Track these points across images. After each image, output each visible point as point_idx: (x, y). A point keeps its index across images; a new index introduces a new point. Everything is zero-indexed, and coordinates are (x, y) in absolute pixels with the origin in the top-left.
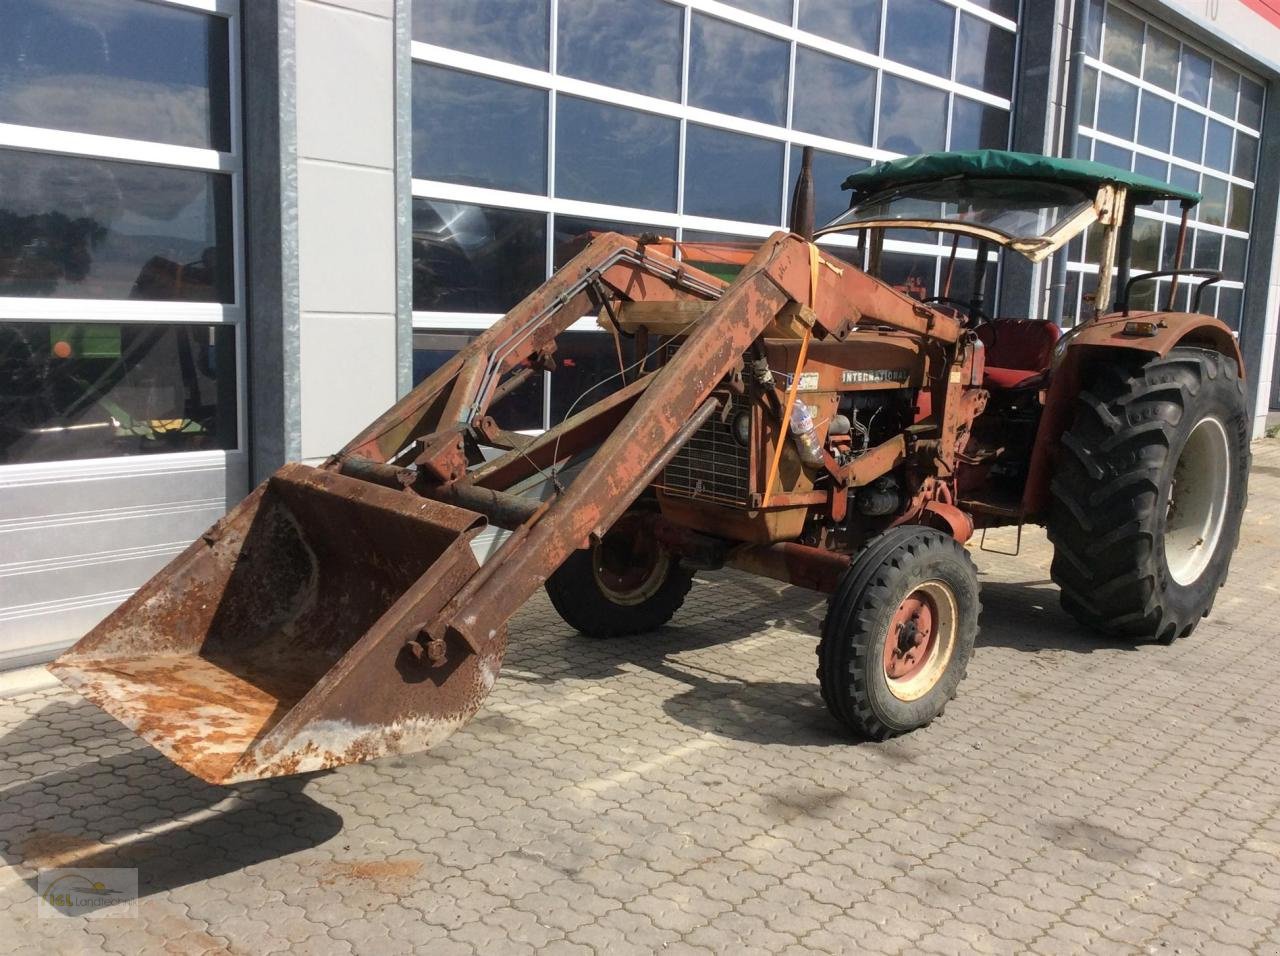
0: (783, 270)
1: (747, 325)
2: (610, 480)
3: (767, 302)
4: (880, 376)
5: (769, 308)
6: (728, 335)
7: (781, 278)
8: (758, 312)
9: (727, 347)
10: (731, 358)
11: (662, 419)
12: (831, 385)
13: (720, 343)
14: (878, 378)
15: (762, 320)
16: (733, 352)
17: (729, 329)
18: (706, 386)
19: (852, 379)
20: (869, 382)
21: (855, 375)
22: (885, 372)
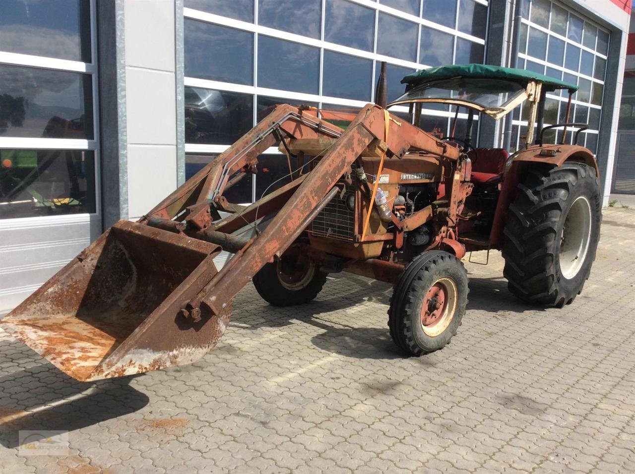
0: (371, 123)
1: (353, 151)
2: (284, 228)
3: (363, 139)
4: (420, 176)
5: (364, 142)
6: (344, 156)
7: (370, 127)
8: (359, 144)
9: (343, 161)
10: (345, 167)
11: (310, 197)
12: (395, 181)
13: (340, 159)
14: (418, 177)
15: (361, 148)
16: (346, 164)
17: (344, 152)
18: (332, 181)
19: (406, 178)
20: (414, 179)
21: (407, 176)
22: (422, 174)
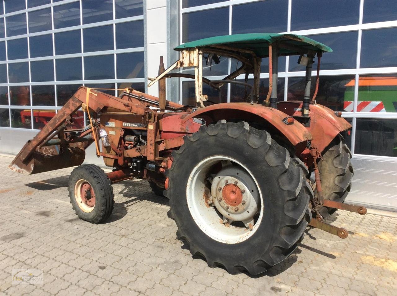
1: (69, 108)
3: (75, 103)
4: (137, 125)
5: (76, 105)
6: (64, 111)
7: (79, 97)
8: (73, 106)
9: (64, 114)
12: (119, 126)
14: (137, 126)
15: (74, 107)
16: (66, 115)
17: (65, 109)
18: (59, 121)
19: (127, 125)
20: (133, 127)
21: (128, 124)
22: (140, 124)
